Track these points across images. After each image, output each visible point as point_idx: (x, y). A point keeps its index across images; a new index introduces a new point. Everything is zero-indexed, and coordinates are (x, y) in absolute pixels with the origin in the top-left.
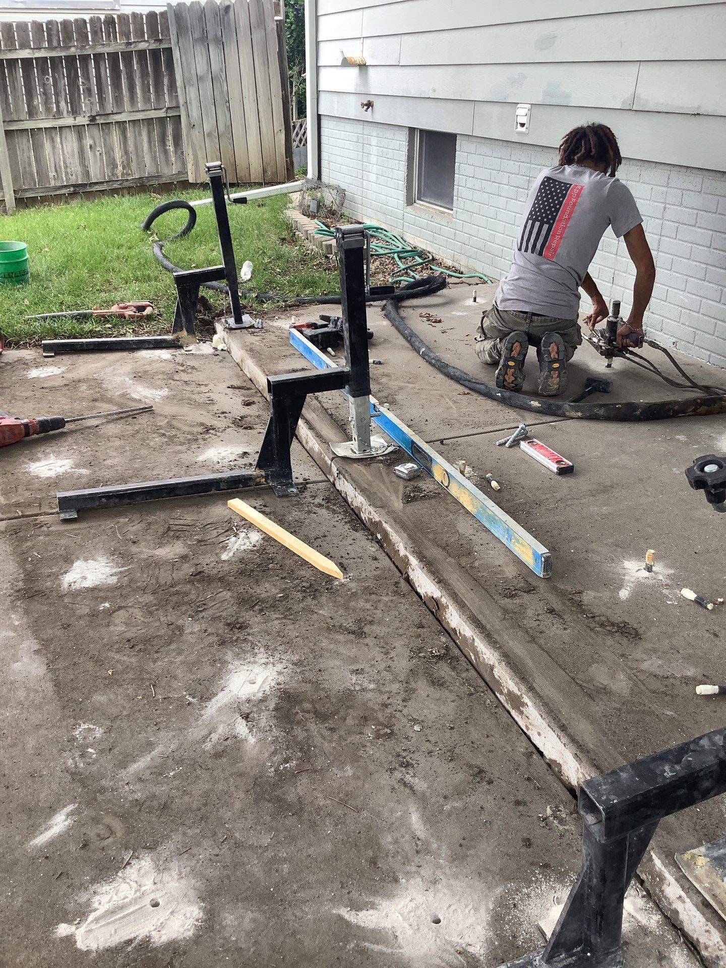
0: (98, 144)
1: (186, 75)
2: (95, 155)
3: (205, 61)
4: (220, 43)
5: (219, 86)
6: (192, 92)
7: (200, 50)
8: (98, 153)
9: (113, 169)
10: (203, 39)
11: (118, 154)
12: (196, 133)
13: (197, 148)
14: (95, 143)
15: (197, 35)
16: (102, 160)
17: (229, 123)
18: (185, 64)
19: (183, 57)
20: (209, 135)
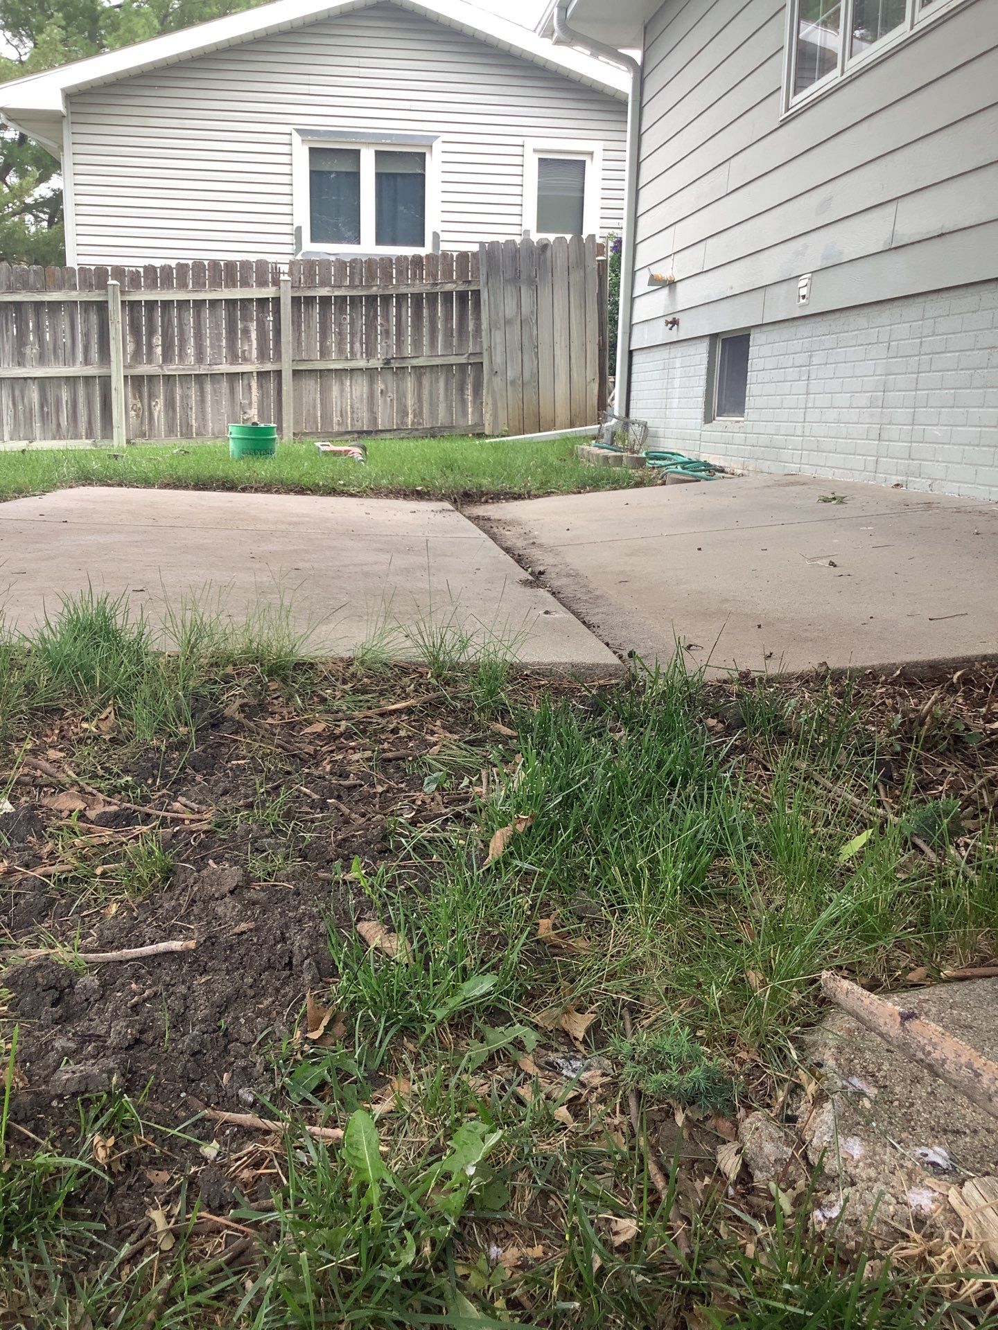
0: (389, 389)
1: (493, 317)
2: (385, 401)
3: (515, 303)
4: (533, 283)
5: (528, 329)
6: (498, 336)
7: (510, 292)
8: (389, 399)
9: (403, 417)
10: (515, 280)
11: (410, 402)
12: (497, 381)
13: (498, 396)
14: (387, 388)
15: (509, 275)
16: (392, 406)
17: (535, 371)
18: (492, 306)
19: (492, 298)
20: (513, 382)
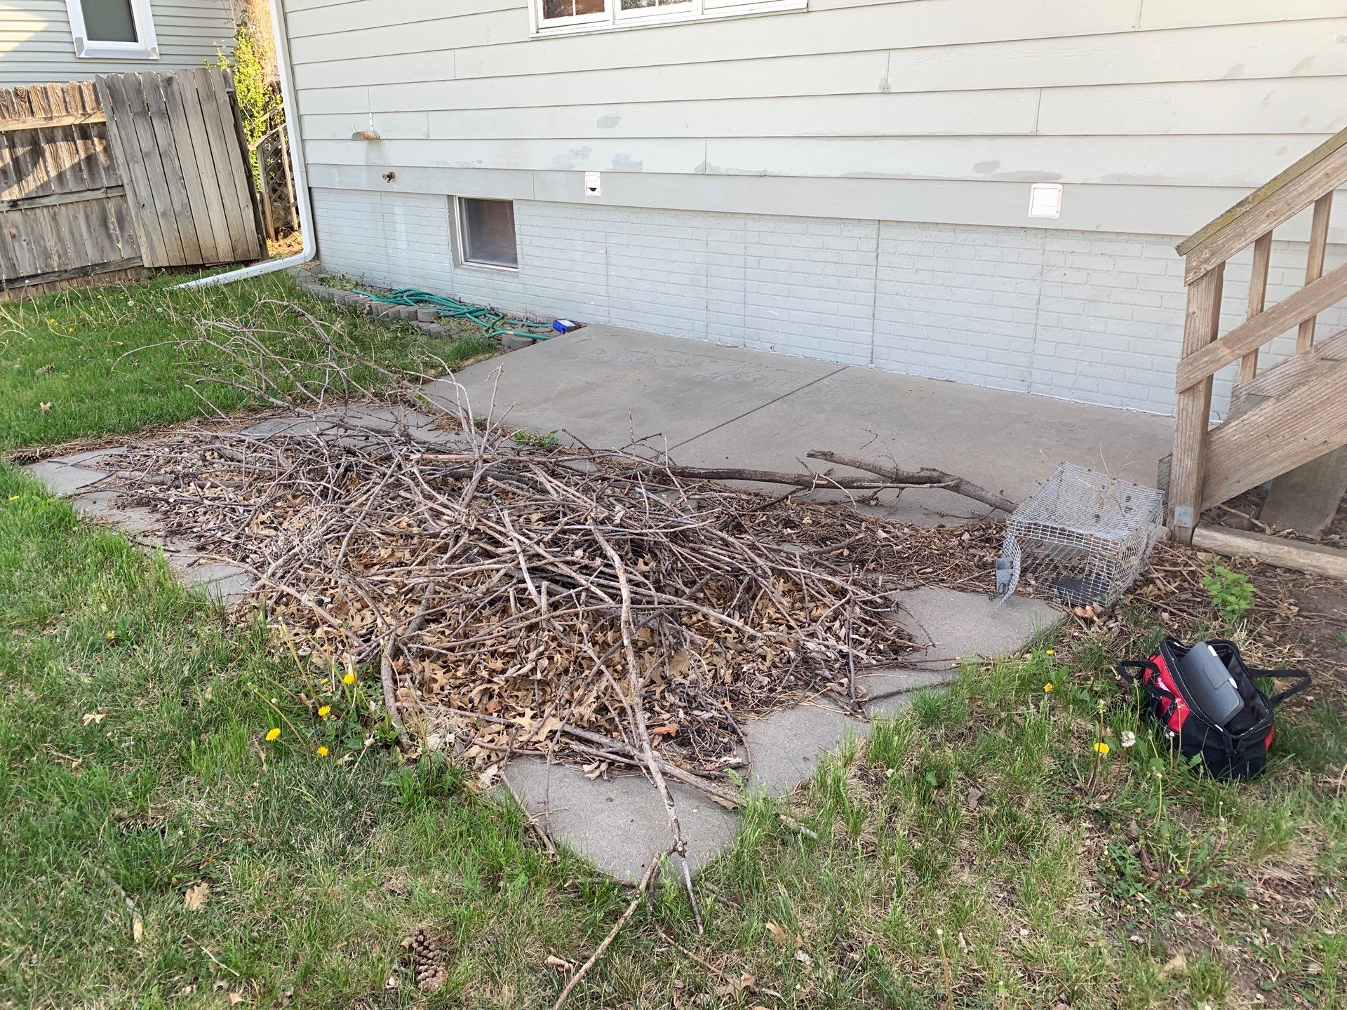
0: (22, 232)
1: (128, 151)
2: (21, 246)
3: (149, 136)
4: (165, 115)
5: (169, 162)
6: (138, 170)
7: (141, 124)
8: (24, 243)
9: (46, 259)
10: (144, 112)
11: (51, 243)
12: (147, 214)
13: (150, 229)
14: (19, 232)
15: (137, 109)
16: (31, 250)
17: (186, 201)
18: (125, 140)
20: (164, 214)
